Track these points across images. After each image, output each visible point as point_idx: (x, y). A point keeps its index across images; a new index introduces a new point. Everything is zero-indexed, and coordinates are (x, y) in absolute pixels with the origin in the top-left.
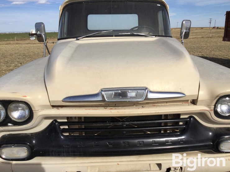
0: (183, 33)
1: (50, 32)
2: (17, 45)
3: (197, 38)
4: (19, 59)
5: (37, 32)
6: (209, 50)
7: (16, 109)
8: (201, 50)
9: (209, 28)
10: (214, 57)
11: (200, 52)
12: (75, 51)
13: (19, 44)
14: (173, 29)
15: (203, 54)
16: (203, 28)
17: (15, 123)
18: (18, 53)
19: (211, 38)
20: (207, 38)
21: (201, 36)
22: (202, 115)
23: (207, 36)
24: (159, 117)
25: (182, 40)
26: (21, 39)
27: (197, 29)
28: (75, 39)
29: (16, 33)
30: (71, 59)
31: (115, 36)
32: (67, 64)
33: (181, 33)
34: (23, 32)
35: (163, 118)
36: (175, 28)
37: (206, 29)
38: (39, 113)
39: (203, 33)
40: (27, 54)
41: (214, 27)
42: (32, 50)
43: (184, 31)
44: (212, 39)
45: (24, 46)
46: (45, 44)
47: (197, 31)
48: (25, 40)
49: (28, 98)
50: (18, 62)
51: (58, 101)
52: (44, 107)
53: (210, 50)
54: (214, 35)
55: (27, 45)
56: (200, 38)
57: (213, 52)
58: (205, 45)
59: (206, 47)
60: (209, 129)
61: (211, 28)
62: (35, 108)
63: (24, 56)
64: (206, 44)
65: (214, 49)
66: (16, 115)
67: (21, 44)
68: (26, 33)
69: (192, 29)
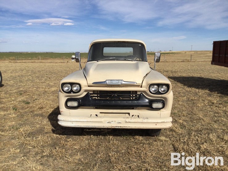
2: (41, 64)
4: (47, 75)
5: (76, 57)
7: (75, 86)
13: (43, 62)
14: (188, 52)
17: (74, 92)
18: (45, 70)
22: (145, 92)
24: (129, 92)
26: (43, 59)
29: (37, 52)
34: (44, 52)
35: (131, 93)
36: (190, 51)
38: (84, 88)
40: (53, 72)
42: (55, 69)
45: (47, 64)
46: (80, 64)
48: (47, 59)
49: (81, 82)
50: (46, 77)
51: (90, 84)
52: (85, 86)
55: (50, 64)
60: (147, 98)
62: (82, 86)
63: (50, 73)
66: (75, 89)
67: (45, 63)
68: (47, 53)
69: (207, 52)
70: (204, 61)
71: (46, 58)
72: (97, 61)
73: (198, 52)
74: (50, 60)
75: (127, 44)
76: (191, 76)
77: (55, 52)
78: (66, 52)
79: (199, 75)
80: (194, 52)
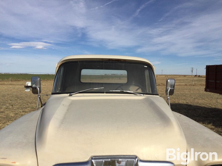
0: (168, 90)
1: (44, 74)
2: (11, 86)
3: (181, 85)
4: (11, 101)
5: (33, 85)
6: (192, 98)
8: (185, 97)
9: (191, 76)
10: (198, 105)
11: (184, 100)
12: (68, 110)
13: (13, 85)
15: (187, 101)
16: (186, 75)
18: (11, 94)
19: (193, 85)
20: (190, 85)
21: (184, 84)
23: (190, 83)
25: (168, 97)
26: (15, 80)
27: (181, 76)
28: (69, 94)
30: (64, 121)
31: (106, 93)
32: (59, 127)
33: (167, 90)
34: (18, 73)
37: (188, 76)
39: (186, 81)
40: (19, 96)
41: (196, 76)
43: (169, 89)
44: (194, 87)
45: (17, 87)
46: (39, 96)
47: (180, 78)
50: (9, 103)
53: (194, 98)
54: (196, 82)
55: (20, 86)
56: (184, 85)
57: (196, 101)
58: (188, 93)
59: (189, 95)
61: (193, 76)
63: (16, 98)
64: (190, 92)
65: (197, 97)
67: (15, 85)
68: (21, 74)
69: (176, 76)
70: (179, 85)
71: (18, 79)
72: (71, 93)
73: (168, 76)
74: (23, 82)
75: (123, 64)
76: (177, 102)
77: (30, 73)
78: (41, 74)
79: (185, 101)
80: (165, 76)
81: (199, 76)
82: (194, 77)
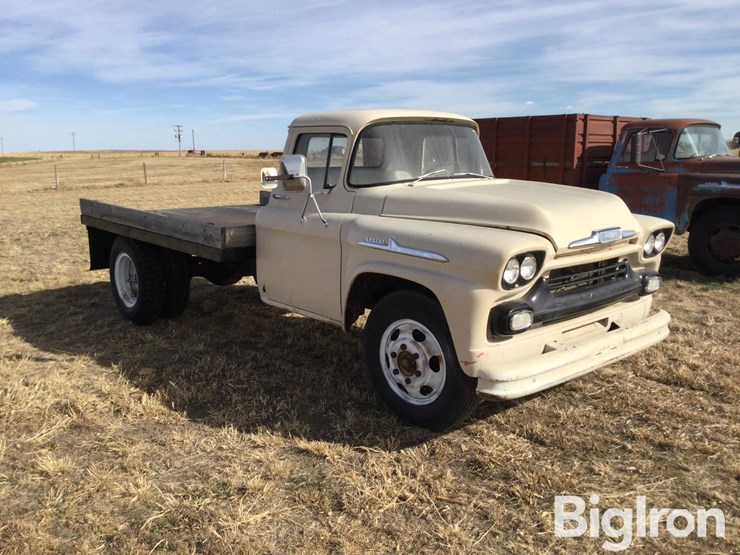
9: (177, 154)
20: (215, 181)
27: (144, 154)
28: (406, 184)
31: (451, 178)
37: (169, 154)
70: (185, 182)
73: (102, 156)
80: (89, 156)
81: (203, 153)
82: (187, 156)
